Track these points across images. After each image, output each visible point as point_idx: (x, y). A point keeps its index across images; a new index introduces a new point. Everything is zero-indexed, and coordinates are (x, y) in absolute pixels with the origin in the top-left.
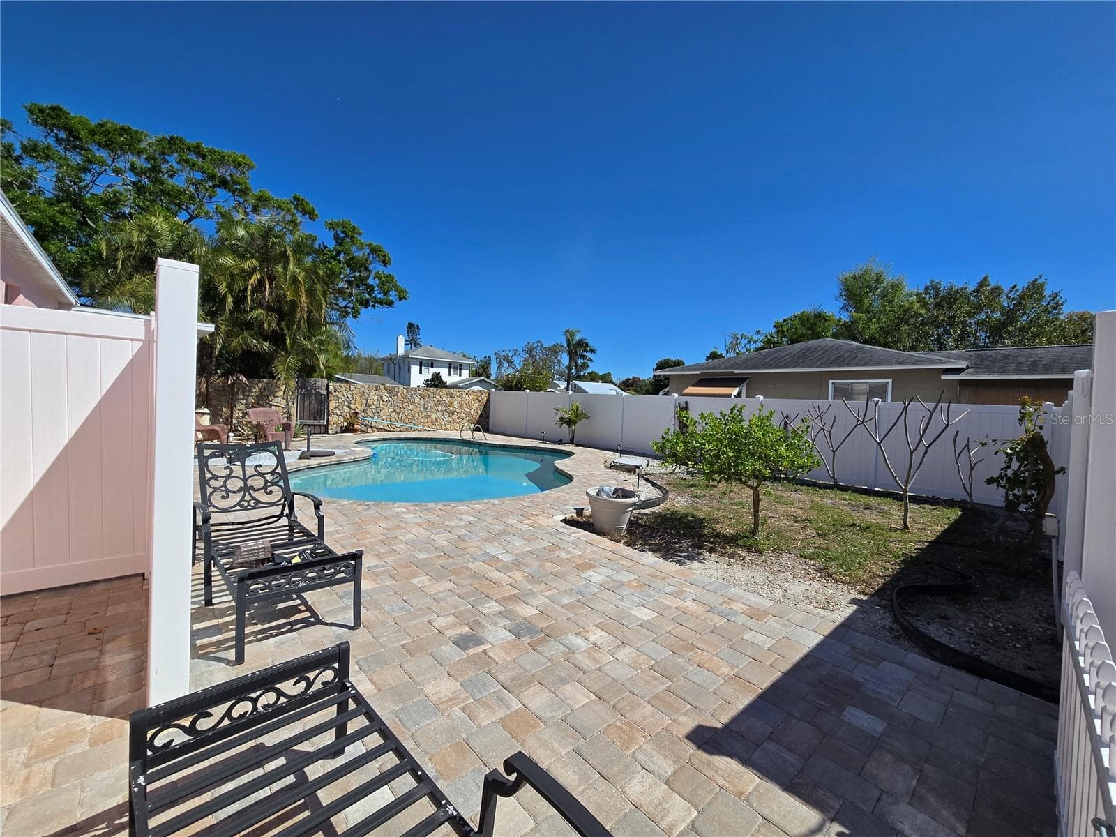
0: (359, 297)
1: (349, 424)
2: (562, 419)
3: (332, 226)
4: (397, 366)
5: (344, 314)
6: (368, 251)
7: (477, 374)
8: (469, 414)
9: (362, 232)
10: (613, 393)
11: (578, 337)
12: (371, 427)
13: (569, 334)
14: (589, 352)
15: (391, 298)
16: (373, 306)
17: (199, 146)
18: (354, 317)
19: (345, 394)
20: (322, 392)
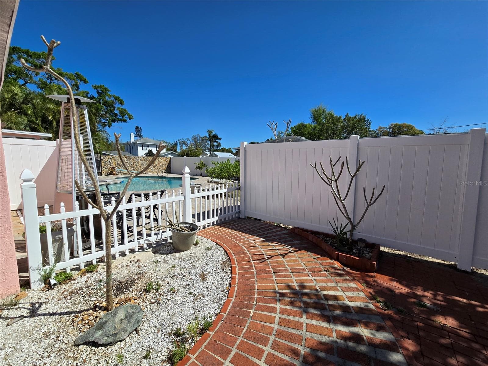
0: (110, 118)
1: (111, 172)
2: (197, 167)
3: (95, 87)
4: (131, 147)
5: (104, 125)
6: (113, 99)
7: (171, 150)
8: (162, 166)
9: (109, 90)
10: (231, 157)
11: (213, 133)
12: (121, 173)
13: (210, 132)
14: (218, 139)
15: (126, 119)
16: (117, 122)
17: (28, 52)
18: (109, 127)
19: (108, 160)
20: (98, 159)
